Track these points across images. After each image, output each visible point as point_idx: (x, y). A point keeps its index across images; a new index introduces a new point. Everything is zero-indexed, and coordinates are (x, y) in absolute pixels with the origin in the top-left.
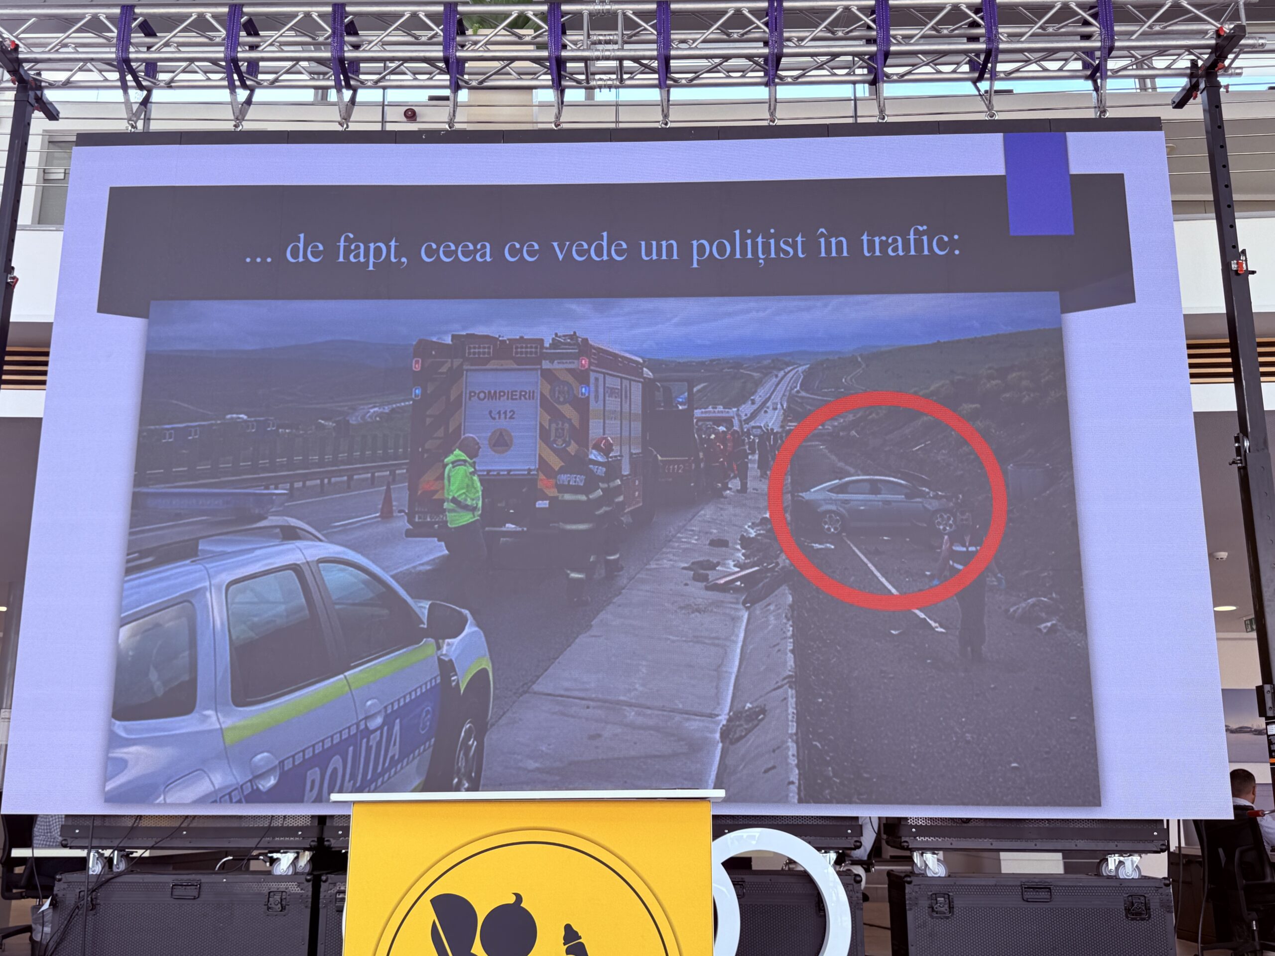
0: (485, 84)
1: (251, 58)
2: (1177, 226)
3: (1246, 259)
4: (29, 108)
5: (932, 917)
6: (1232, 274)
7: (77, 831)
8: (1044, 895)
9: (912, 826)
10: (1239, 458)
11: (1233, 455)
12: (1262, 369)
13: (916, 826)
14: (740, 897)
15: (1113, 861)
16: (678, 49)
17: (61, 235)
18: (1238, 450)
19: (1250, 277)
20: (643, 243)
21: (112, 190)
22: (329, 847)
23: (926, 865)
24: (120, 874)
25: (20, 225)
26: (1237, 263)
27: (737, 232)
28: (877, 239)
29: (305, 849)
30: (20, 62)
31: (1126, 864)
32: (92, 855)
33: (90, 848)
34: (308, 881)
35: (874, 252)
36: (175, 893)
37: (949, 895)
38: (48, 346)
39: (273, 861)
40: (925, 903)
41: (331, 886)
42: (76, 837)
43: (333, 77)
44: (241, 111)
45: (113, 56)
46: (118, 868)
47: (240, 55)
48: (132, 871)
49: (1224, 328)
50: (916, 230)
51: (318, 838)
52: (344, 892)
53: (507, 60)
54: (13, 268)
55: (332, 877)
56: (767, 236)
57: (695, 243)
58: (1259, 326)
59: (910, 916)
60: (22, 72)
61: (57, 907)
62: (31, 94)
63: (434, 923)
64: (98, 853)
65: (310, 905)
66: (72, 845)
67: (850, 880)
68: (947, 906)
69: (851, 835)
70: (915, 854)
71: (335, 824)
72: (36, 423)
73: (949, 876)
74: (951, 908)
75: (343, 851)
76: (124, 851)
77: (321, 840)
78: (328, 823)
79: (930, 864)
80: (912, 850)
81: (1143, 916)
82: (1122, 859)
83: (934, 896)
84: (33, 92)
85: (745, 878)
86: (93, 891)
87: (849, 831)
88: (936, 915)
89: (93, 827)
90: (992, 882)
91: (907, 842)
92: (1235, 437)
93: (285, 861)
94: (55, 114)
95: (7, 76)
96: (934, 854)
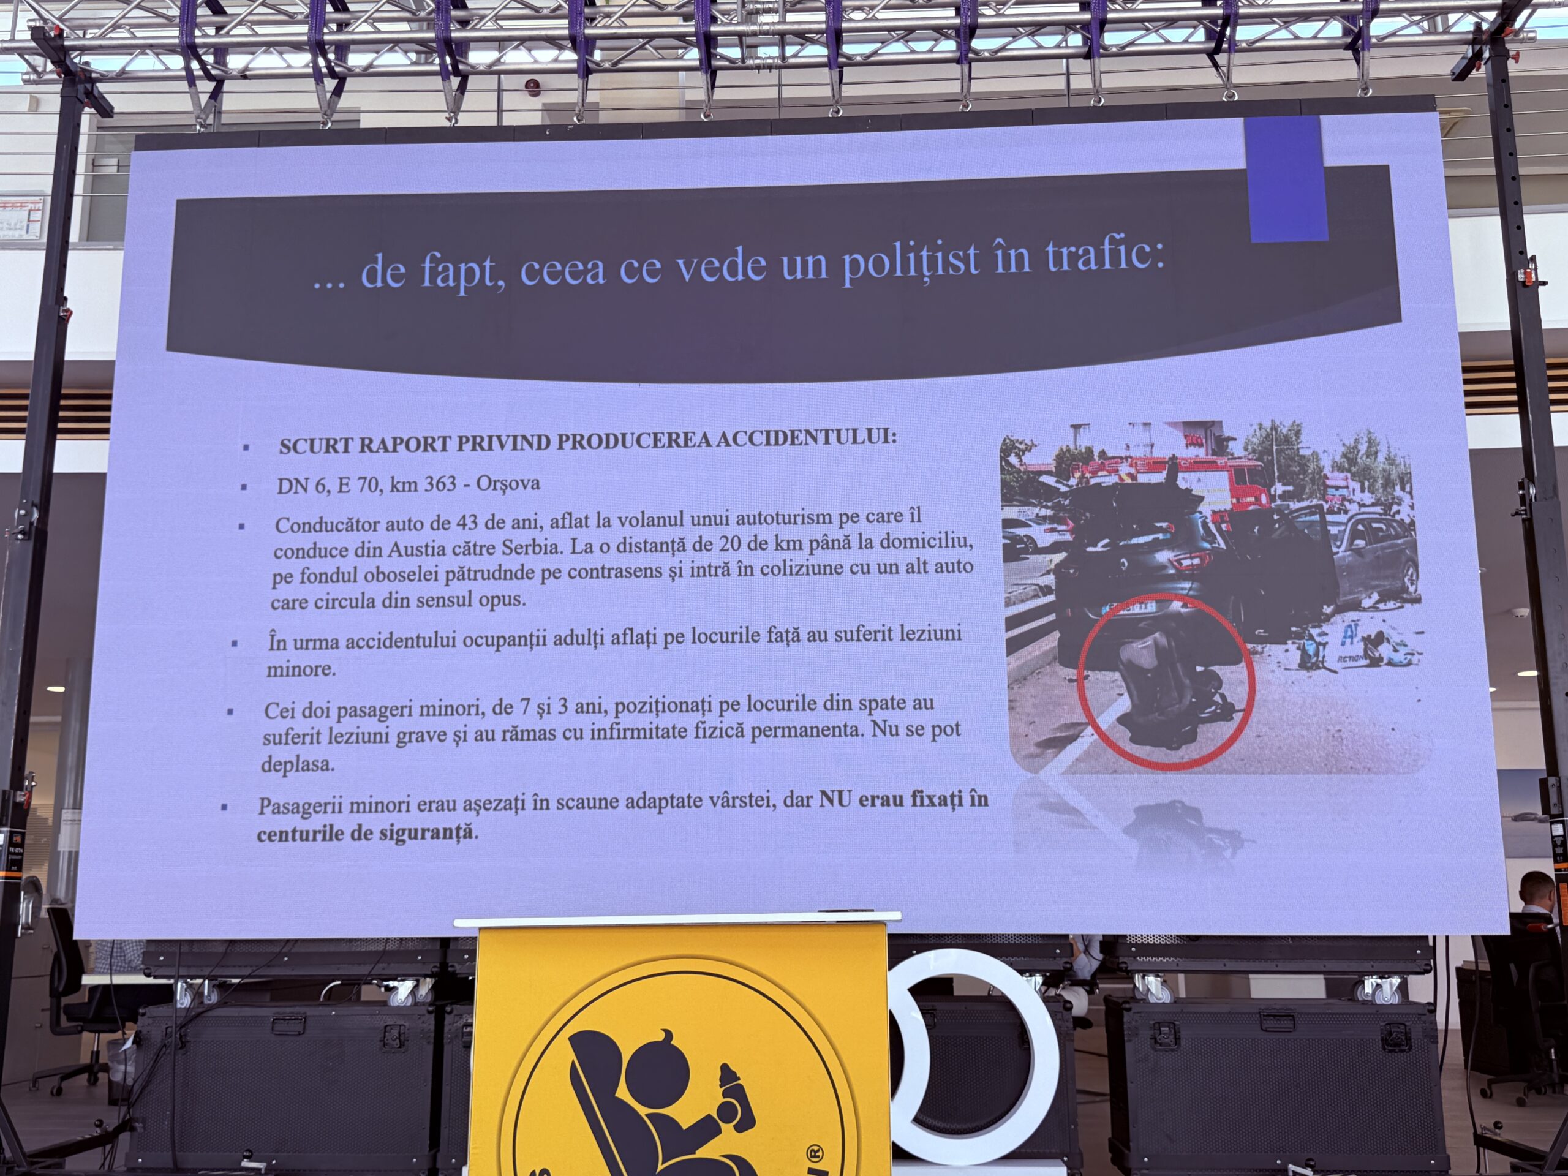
0: (620, 66)
1: (340, 41)
2: (1452, 223)
3: (1536, 266)
4: (79, 105)
5: (1155, 1050)
6: (1519, 287)
7: (162, 958)
8: (1286, 1023)
9: (1132, 945)
10: (1523, 508)
11: (1517, 505)
12: (1552, 397)
13: (1136, 945)
14: (929, 1028)
15: (1370, 983)
16: (851, 20)
17: (120, 254)
18: (1522, 497)
19: (1541, 289)
20: (785, 260)
21: (180, 203)
22: (454, 974)
23: (1149, 990)
24: (212, 1007)
25: (73, 243)
26: (1525, 273)
29: (426, 976)
30: (66, 50)
31: (1384, 988)
32: (179, 985)
33: (177, 976)
34: (430, 1012)
36: (276, 1029)
37: (1175, 1025)
38: (111, 387)
39: (389, 990)
40: (1146, 1034)
41: (457, 1018)
42: (160, 965)
43: (436, 61)
44: (329, 104)
45: (177, 41)
46: (210, 1000)
47: (326, 38)
48: (226, 1003)
49: (1508, 347)
50: (1112, 239)
51: (440, 964)
52: (471, 1025)
53: (646, 38)
54: (66, 299)
55: (458, 1008)
58: (1549, 345)
59: (1129, 1048)
60: (68, 62)
61: (142, 1045)
62: (81, 88)
63: (573, 1063)
64: (186, 983)
65: (432, 1041)
66: (156, 974)
67: (1059, 1007)
68: (1172, 1037)
69: (1060, 956)
70: (1137, 976)
71: (459, 947)
72: (99, 479)
73: (1175, 1002)
74: (1177, 1040)
75: (471, 978)
76: (217, 980)
77: (444, 965)
78: (452, 946)
79: (1153, 989)
80: (1133, 972)
81: (1404, 1048)
82: (1379, 981)
83: (1157, 1025)
84: (82, 85)
85: (941, 1006)
86: (182, 1026)
87: (1058, 951)
88: (1159, 1047)
89: (180, 953)
90: (1225, 1009)
91: (1125, 963)
92: (1519, 483)
93: (404, 988)
94: (108, 110)
95: (50, 66)
96: (1157, 976)
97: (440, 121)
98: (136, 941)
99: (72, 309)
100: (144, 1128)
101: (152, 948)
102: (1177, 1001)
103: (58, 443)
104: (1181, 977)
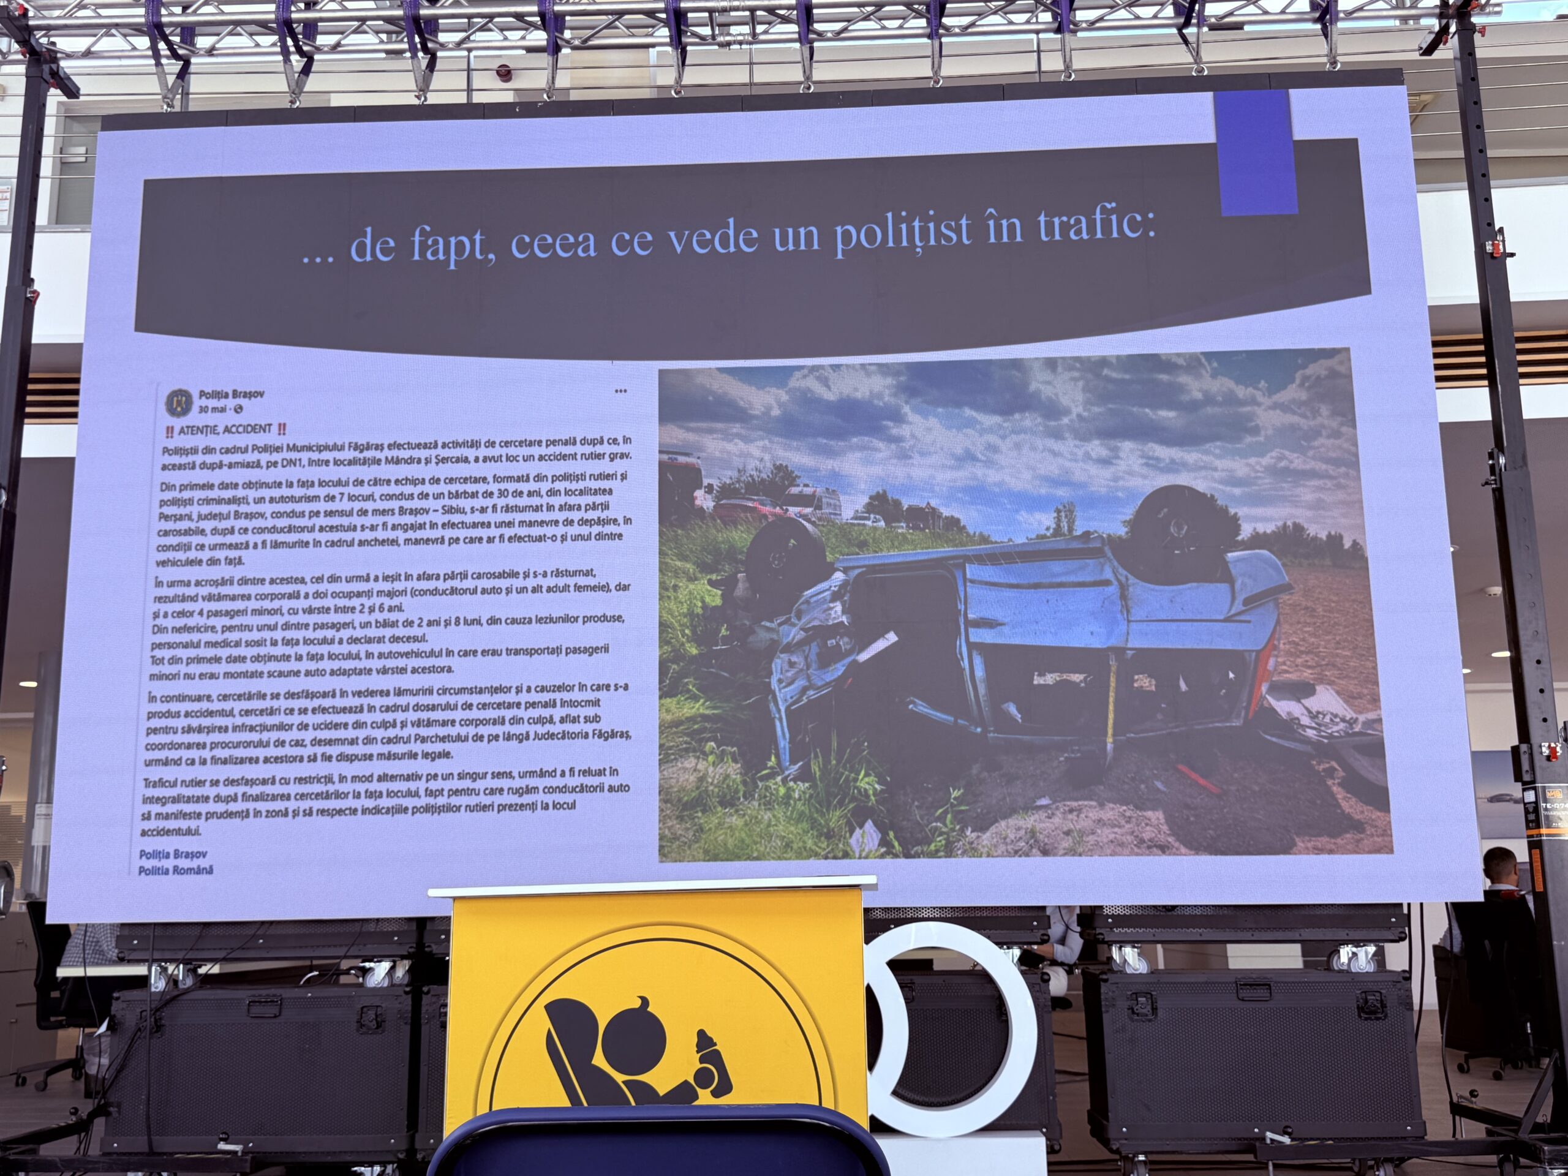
0: (590, 43)
1: (307, 19)
2: (1420, 197)
3: (1504, 238)
4: (44, 85)
5: (1132, 1020)
6: (1487, 259)
7: (135, 942)
8: (1262, 993)
9: (1108, 916)
10: (1493, 478)
11: (1486, 475)
12: (1521, 370)
13: (1112, 916)
14: (908, 1001)
15: (1345, 952)
17: (87, 237)
18: (1492, 467)
19: (1509, 260)
20: (777, 231)
21: (146, 182)
22: (431, 954)
23: (1125, 961)
24: (187, 991)
25: (40, 226)
26: (1493, 245)
27: (890, 215)
28: (1056, 220)
29: (403, 957)
30: (30, 30)
31: (1359, 956)
32: (153, 970)
33: (150, 962)
34: (406, 993)
35: (1053, 235)
36: (252, 1011)
37: (1152, 995)
38: (79, 371)
39: (365, 972)
40: (1123, 1004)
41: (433, 998)
42: (135, 950)
43: (406, 40)
44: (297, 83)
45: (142, 20)
46: (185, 984)
47: (294, 16)
48: (200, 989)
49: (1477, 320)
50: (1103, 209)
51: (417, 944)
53: (616, 14)
54: (32, 280)
55: (435, 988)
56: (926, 219)
57: (839, 229)
58: (1517, 318)
59: (1106, 1018)
60: (33, 41)
61: (116, 1029)
62: (46, 67)
63: (549, 1031)
64: (161, 967)
65: (410, 1021)
66: (131, 958)
68: (1149, 1007)
69: (1038, 927)
70: (1114, 948)
71: (433, 927)
72: (68, 464)
73: (1152, 973)
74: (1154, 1010)
75: (445, 958)
76: (191, 964)
77: (420, 944)
78: (428, 926)
79: (1130, 960)
80: (1109, 944)
81: (1380, 1015)
82: (1354, 949)
83: (1134, 996)
84: (48, 66)
85: (918, 979)
86: (157, 1010)
87: (1035, 923)
88: (1136, 1017)
89: (154, 936)
90: (1202, 978)
91: (1102, 934)
92: (1489, 453)
93: (380, 971)
94: (74, 90)
95: (15, 47)
96: (1134, 947)
97: (411, 100)
98: (110, 925)
99: (38, 290)
100: (119, 1112)
101: (126, 932)
102: (1154, 972)
103: (26, 427)
104: (1159, 946)
